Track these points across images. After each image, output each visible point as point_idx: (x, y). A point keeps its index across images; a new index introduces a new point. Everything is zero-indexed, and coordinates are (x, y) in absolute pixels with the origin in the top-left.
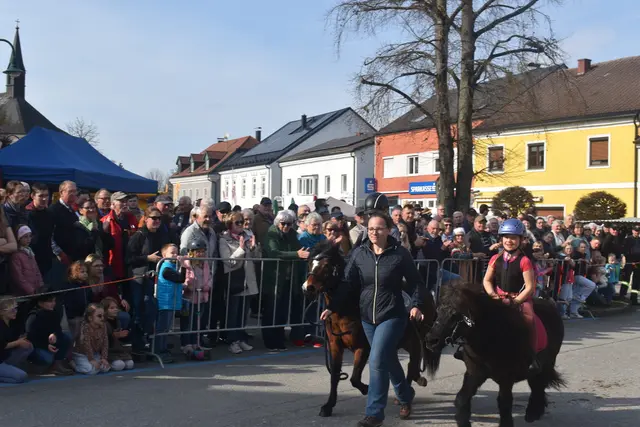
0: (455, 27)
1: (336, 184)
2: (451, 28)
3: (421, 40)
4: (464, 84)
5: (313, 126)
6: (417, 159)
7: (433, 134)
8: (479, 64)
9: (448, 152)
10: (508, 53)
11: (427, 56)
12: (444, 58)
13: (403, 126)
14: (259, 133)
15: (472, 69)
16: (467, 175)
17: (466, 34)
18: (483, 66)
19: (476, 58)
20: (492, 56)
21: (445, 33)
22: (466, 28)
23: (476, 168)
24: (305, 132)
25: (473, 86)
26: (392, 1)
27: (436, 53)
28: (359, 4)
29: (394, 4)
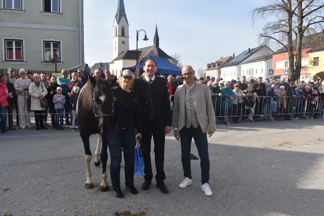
0: (296, 15)
1: (259, 71)
2: (294, 15)
3: (282, 21)
4: (298, 35)
5: (252, 52)
7: (287, 55)
8: (305, 27)
9: (291, 59)
10: (315, 23)
11: (286, 26)
12: (290, 26)
14: (234, 55)
16: (299, 67)
17: (299, 17)
19: (303, 25)
20: (309, 24)
21: (291, 17)
22: (299, 14)
23: (302, 65)
24: (250, 54)
25: (302, 36)
26: (273, 7)
27: (287, 24)
28: (260, 9)
29: (273, 8)
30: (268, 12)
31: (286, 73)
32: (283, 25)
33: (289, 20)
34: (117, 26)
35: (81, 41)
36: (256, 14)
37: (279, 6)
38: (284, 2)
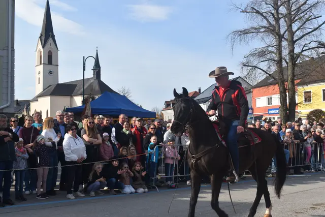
0: (285, 38)
2: (283, 39)
3: (269, 46)
4: (290, 64)
6: (271, 98)
7: (277, 87)
8: (297, 55)
9: (284, 95)
10: (310, 49)
11: (273, 52)
12: (280, 53)
13: (263, 84)
14: (200, 90)
15: (293, 57)
16: (293, 104)
17: (290, 41)
18: (299, 55)
19: (295, 52)
20: (303, 51)
21: (280, 41)
22: (290, 39)
23: (297, 102)
25: (294, 65)
26: (256, 29)
27: (276, 51)
28: (240, 31)
30: (250, 35)
31: (277, 111)
33: (278, 45)
34: (42, 50)
35: (10, 71)
37: (265, 27)
38: (270, 23)
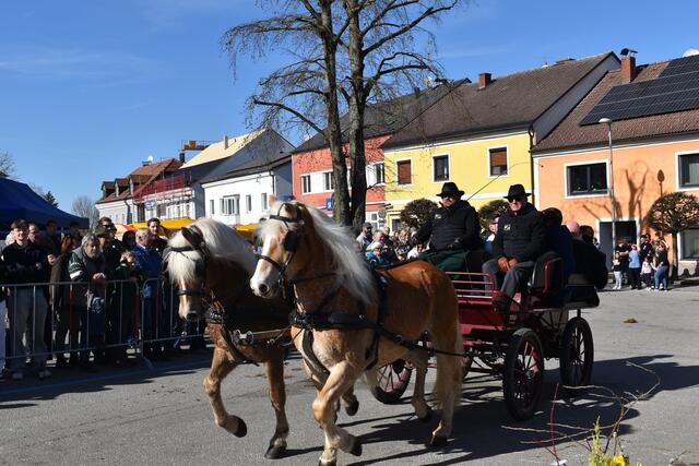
2: (339, 46)
4: (354, 100)
8: (369, 80)
9: (340, 168)
10: (394, 70)
11: (321, 75)
12: (332, 78)
17: (354, 52)
19: (364, 75)
20: (380, 73)
21: (332, 51)
22: (353, 46)
23: (369, 183)
26: (283, 22)
27: (323, 71)
28: (249, 26)
29: (284, 25)
30: (270, 35)
31: (330, 205)
32: (314, 74)
33: (327, 60)
36: (238, 40)
37: (299, 19)
38: (312, 11)
